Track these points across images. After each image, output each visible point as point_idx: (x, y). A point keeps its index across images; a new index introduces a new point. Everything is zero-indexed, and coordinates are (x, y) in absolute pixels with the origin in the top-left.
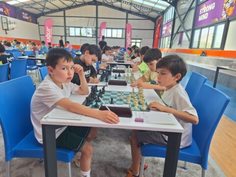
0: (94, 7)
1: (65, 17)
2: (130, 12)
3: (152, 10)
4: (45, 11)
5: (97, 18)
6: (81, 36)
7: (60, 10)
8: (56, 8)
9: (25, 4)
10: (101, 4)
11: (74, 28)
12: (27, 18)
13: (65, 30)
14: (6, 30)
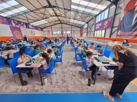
0: (61, 24)
1: (52, 28)
2: (73, 25)
3: (80, 25)
4: (45, 27)
5: (62, 28)
6: (57, 34)
7: (50, 26)
8: (49, 26)
9: (39, 25)
10: (63, 23)
12: (40, 29)
13: (52, 32)
14: (34, 34)
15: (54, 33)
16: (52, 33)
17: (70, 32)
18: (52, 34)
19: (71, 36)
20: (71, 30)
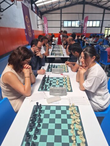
1: (61, 13)
2: (107, 8)
6: (71, 27)
10: (87, 3)
11: (67, 22)
13: (61, 23)
14: (38, 25)
16: (61, 26)
17: (98, 22)
19: (99, 32)
20: (101, 19)
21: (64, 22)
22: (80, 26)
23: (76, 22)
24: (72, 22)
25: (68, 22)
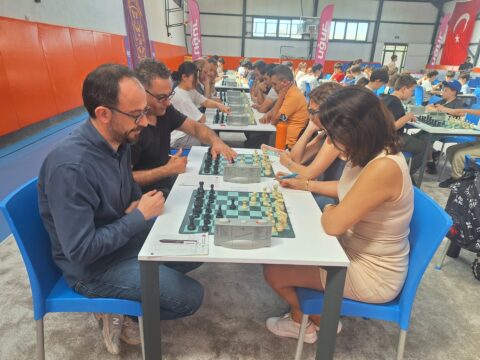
6: (278, 38)
11: (263, 20)
13: (244, 23)
14: (168, 27)
15: (259, 27)
16: (244, 32)
17: (364, 27)
18: (245, 35)
19: (366, 59)
20: (374, 18)
21: (256, 20)
22: (306, 38)
23: (294, 21)
24: (281, 21)
25: (268, 21)
